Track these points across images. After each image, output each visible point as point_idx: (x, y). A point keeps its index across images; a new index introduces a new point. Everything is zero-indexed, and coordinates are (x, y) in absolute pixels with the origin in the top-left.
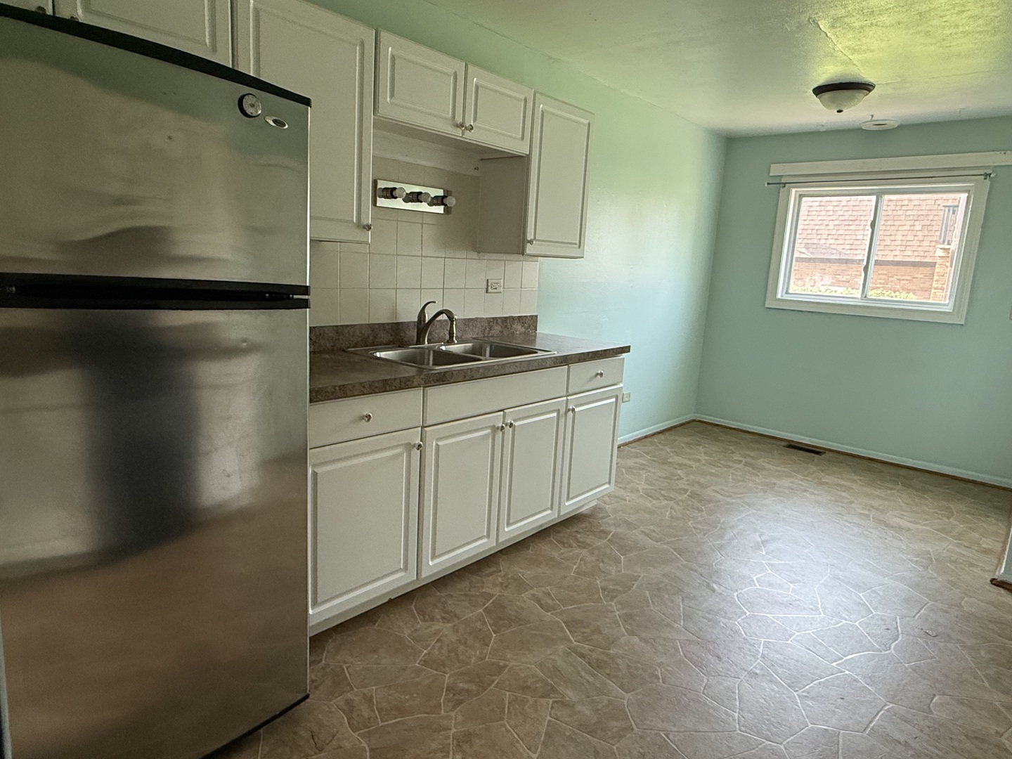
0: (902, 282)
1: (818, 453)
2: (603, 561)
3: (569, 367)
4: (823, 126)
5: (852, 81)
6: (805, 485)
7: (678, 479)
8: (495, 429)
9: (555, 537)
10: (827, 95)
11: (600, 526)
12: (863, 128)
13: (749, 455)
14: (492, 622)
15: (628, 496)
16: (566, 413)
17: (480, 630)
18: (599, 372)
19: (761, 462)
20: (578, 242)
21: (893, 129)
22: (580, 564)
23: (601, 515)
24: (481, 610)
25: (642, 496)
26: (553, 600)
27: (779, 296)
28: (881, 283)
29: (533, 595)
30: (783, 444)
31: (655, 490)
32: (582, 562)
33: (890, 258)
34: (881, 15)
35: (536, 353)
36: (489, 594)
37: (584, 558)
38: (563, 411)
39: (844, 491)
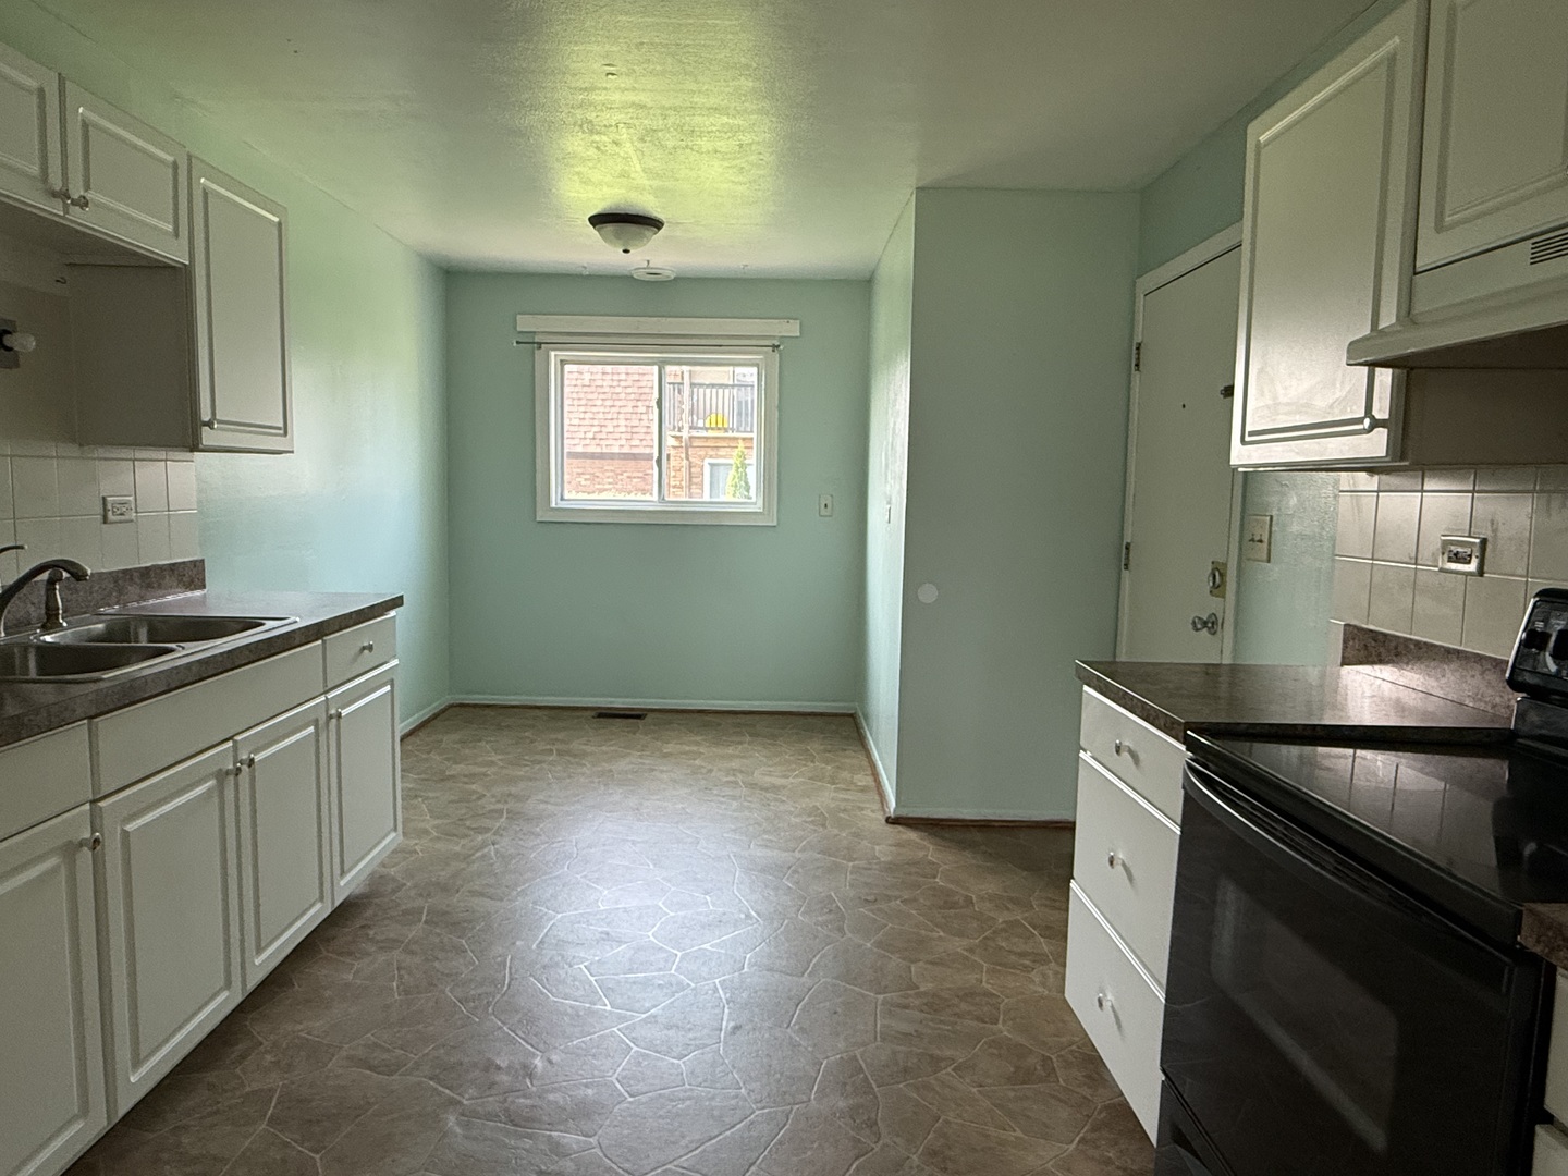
0: (635, 480)
1: (638, 717)
2: (437, 959)
3: (324, 642)
4: (585, 267)
5: (640, 213)
6: (647, 762)
7: (479, 799)
8: (221, 776)
9: (331, 949)
10: (610, 228)
11: (398, 905)
12: (635, 276)
13: (557, 740)
14: (297, 1136)
15: (416, 844)
16: (327, 723)
17: (284, 1161)
18: (366, 644)
19: (576, 745)
20: (281, 424)
21: (670, 281)
22: (401, 977)
23: (389, 888)
24: (263, 1126)
25: (438, 838)
26: (388, 1050)
27: (553, 505)
28: (609, 483)
29: (350, 1058)
30: (589, 714)
31: (454, 823)
32: (402, 972)
33: (616, 450)
34: (700, 136)
35: (262, 624)
36: (262, 1090)
37: (403, 965)
38: (322, 722)
39: (694, 759)
